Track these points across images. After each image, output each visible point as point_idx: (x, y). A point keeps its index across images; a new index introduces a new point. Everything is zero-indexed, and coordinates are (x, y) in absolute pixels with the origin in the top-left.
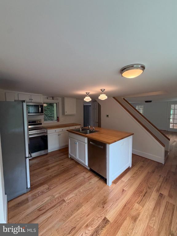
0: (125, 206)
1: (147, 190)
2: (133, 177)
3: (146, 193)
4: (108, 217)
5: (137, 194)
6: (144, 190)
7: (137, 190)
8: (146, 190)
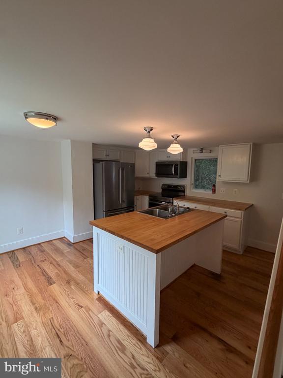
0: (57, 302)
1: (66, 349)
2: (109, 336)
3: (61, 341)
4: (54, 285)
5: (66, 325)
6: (68, 340)
7: (74, 328)
8: (67, 347)
